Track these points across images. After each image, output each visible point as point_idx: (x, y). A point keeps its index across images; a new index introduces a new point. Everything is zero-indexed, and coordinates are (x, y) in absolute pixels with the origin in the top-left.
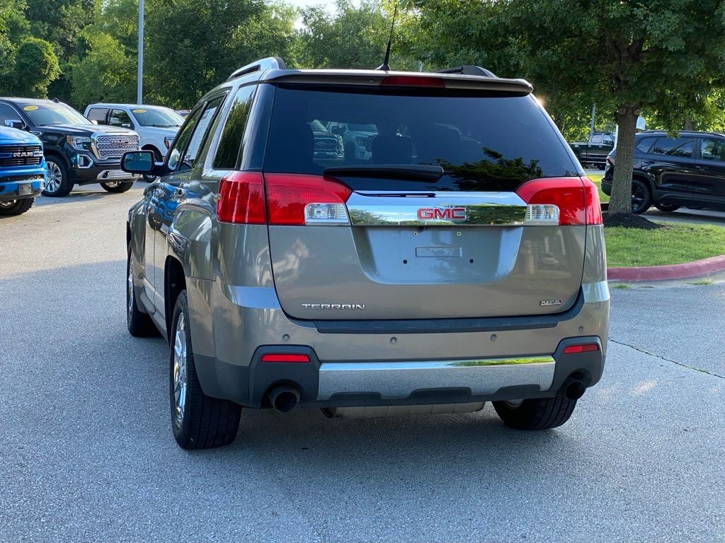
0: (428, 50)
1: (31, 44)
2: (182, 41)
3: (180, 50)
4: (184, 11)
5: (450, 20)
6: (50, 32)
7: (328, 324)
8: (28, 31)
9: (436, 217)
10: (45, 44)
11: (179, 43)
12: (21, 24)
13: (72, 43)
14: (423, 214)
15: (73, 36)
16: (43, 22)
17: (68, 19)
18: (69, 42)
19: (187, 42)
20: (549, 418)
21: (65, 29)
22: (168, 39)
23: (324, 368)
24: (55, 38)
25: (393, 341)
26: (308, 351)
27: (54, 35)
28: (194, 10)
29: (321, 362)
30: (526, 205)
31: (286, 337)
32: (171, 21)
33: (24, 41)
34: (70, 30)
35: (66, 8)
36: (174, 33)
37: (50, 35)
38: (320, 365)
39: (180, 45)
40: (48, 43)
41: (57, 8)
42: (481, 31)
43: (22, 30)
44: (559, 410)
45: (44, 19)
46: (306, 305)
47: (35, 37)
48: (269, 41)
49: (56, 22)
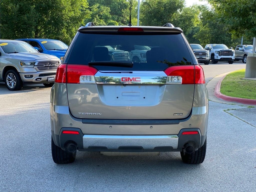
0: (219, 18)
1: (111, 23)
2: (153, 19)
3: (153, 23)
4: (155, 9)
5: (228, 6)
6: (118, 18)
7: (86, 120)
8: (111, 18)
9: (128, 81)
10: (116, 23)
11: (152, 20)
12: (109, 16)
13: (125, 22)
14: (124, 79)
15: (126, 20)
16: (116, 15)
17: (124, 14)
18: (124, 22)
19: (155, 20)
20: (194, 160)
21: (123, 17)
22: (149, 19)
23: (85, 137)
24: (120, 21)
25: (111, 127)
26: (79, 130)
27: (120, 19)
28: (158, 8)
29: (84, 134)
30: (167, 76)
31: (71, 125)
32: (150, 13)
33: (109, 22)
34: (125, 18)
35: (124, 10)
36: (151, 17)
37: (118, 19)
38: (83, 135)
39: (153, 21)
40: (117, 22)
41: (121, 10)
42: (240, 10)
43: (109, 18)
44: (198, 157)
45: (116, 14)
46: (80, 113)
47: (113, 20)
48: (185, 18)
49: (120, 15)
